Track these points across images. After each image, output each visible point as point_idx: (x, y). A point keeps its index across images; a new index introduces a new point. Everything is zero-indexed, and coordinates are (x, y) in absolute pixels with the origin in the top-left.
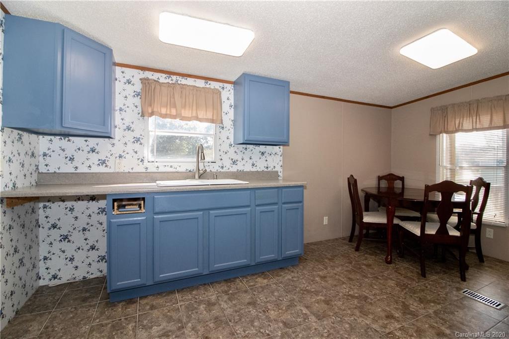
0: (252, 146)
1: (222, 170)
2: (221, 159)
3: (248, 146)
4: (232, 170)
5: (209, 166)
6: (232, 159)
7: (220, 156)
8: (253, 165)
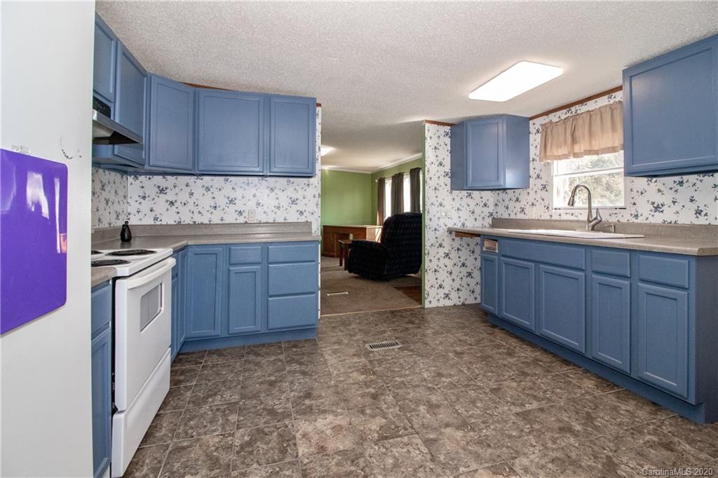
0: (695, 176)
1: (636, 221)
2: (634, 204)
3: (685, 178)
4: (652, 220)
5: (616, 214)
6: (653, 203)
7: (633, 198)
8: (699, 212)
